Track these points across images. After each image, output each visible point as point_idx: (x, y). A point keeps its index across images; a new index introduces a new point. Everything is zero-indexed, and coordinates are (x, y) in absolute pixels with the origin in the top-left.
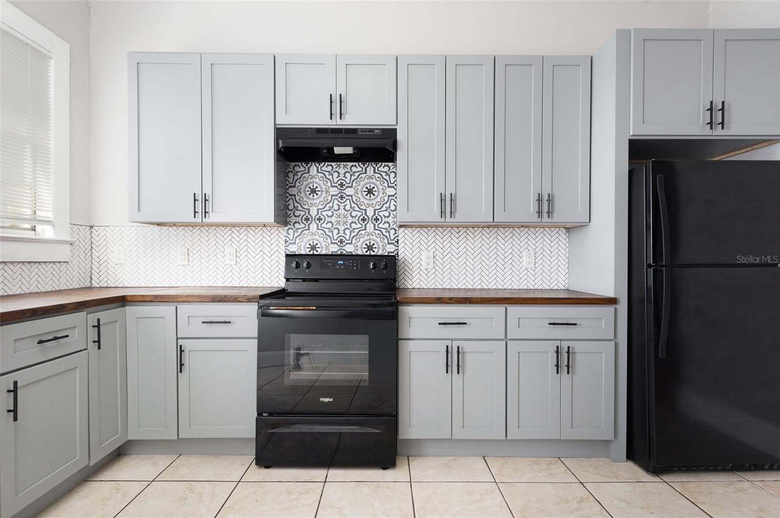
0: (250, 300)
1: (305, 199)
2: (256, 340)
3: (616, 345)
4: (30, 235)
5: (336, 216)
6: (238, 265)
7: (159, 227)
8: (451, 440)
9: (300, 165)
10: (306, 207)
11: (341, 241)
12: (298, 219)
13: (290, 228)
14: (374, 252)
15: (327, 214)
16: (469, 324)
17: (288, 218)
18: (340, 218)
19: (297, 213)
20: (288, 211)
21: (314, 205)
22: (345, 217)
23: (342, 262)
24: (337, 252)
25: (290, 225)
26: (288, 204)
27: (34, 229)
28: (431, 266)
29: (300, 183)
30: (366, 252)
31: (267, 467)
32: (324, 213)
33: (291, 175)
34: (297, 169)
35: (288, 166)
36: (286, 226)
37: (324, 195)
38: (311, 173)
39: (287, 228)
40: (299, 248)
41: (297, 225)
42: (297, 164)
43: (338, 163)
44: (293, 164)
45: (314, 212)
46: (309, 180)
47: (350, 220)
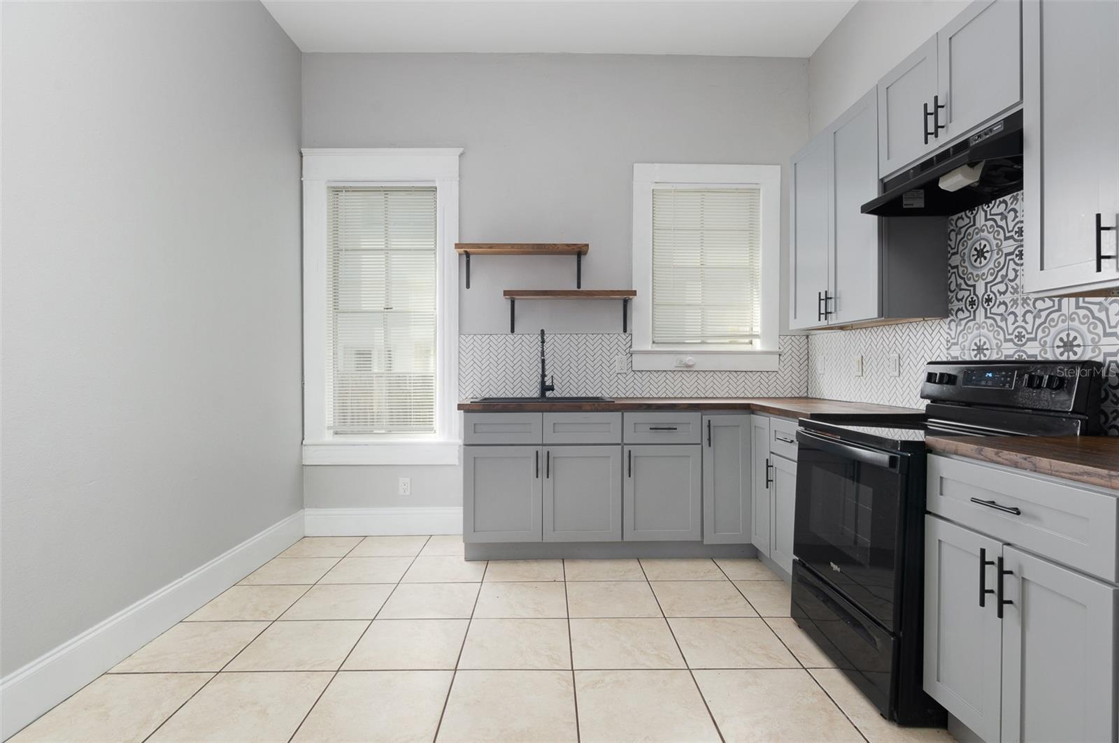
1: (970, 270)
4: (748, 348)
5: (1012, 291)
6: (901, 378)
7: (843, 332)
9: (964, 216)
10: (971, 282)
11: (1020, 337)
12: (962, 305)
13: (953, 320)
14: (1075, 353)
15: (998, 290)
17: (950, 305)
18: (1018, 293)
19: (960, 295)
20: (949, 293)
21: (981, 278)
23: (990, 375)
24: (1012, 356)
25: (952, 315)
26: (949, 282)
27: (751, 343)
29: (963, 245)
30: (1062, 354)
32: (995, 289)
33: (953, 235)
34: (960, 223)
35: (950, 222)
36: (948, 317)
37: (995, 256)
38: (977, 224)
39: (949, 319)
40: (963, 350)
41: (961, 315)
42: (960, 215)
43: (1015, 194)
44: (955, 217)
45: (980, 290)
46: (976, 237)
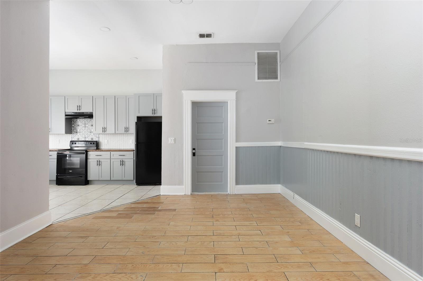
0: (56, 151)
1: (76, 127)
2: (56, 159)
3: (134, 160)
5: (84, 131)
8: (99, 180)
10: (76, 129)
11: (85, 138)
15: (82, 131)
16: (102, 156)
17: (72, 132)
19: (74, 131)
20: (72, 130)
21: (79, 129)
22: (86, 131)
24: (84, 140)
26: (72, 128)
28: (107, 143)
29: (75, 124)
31: (58, 185)
33: (73, 122)
34: (74, 120)
35: (72, 119)
36: (72, 134)
37: (81, 126)
38: (78, 121)
40: (75, 139)
41: (74, 134)
43: (84, 119)
46: (77, 123)
47: (87, 132)
